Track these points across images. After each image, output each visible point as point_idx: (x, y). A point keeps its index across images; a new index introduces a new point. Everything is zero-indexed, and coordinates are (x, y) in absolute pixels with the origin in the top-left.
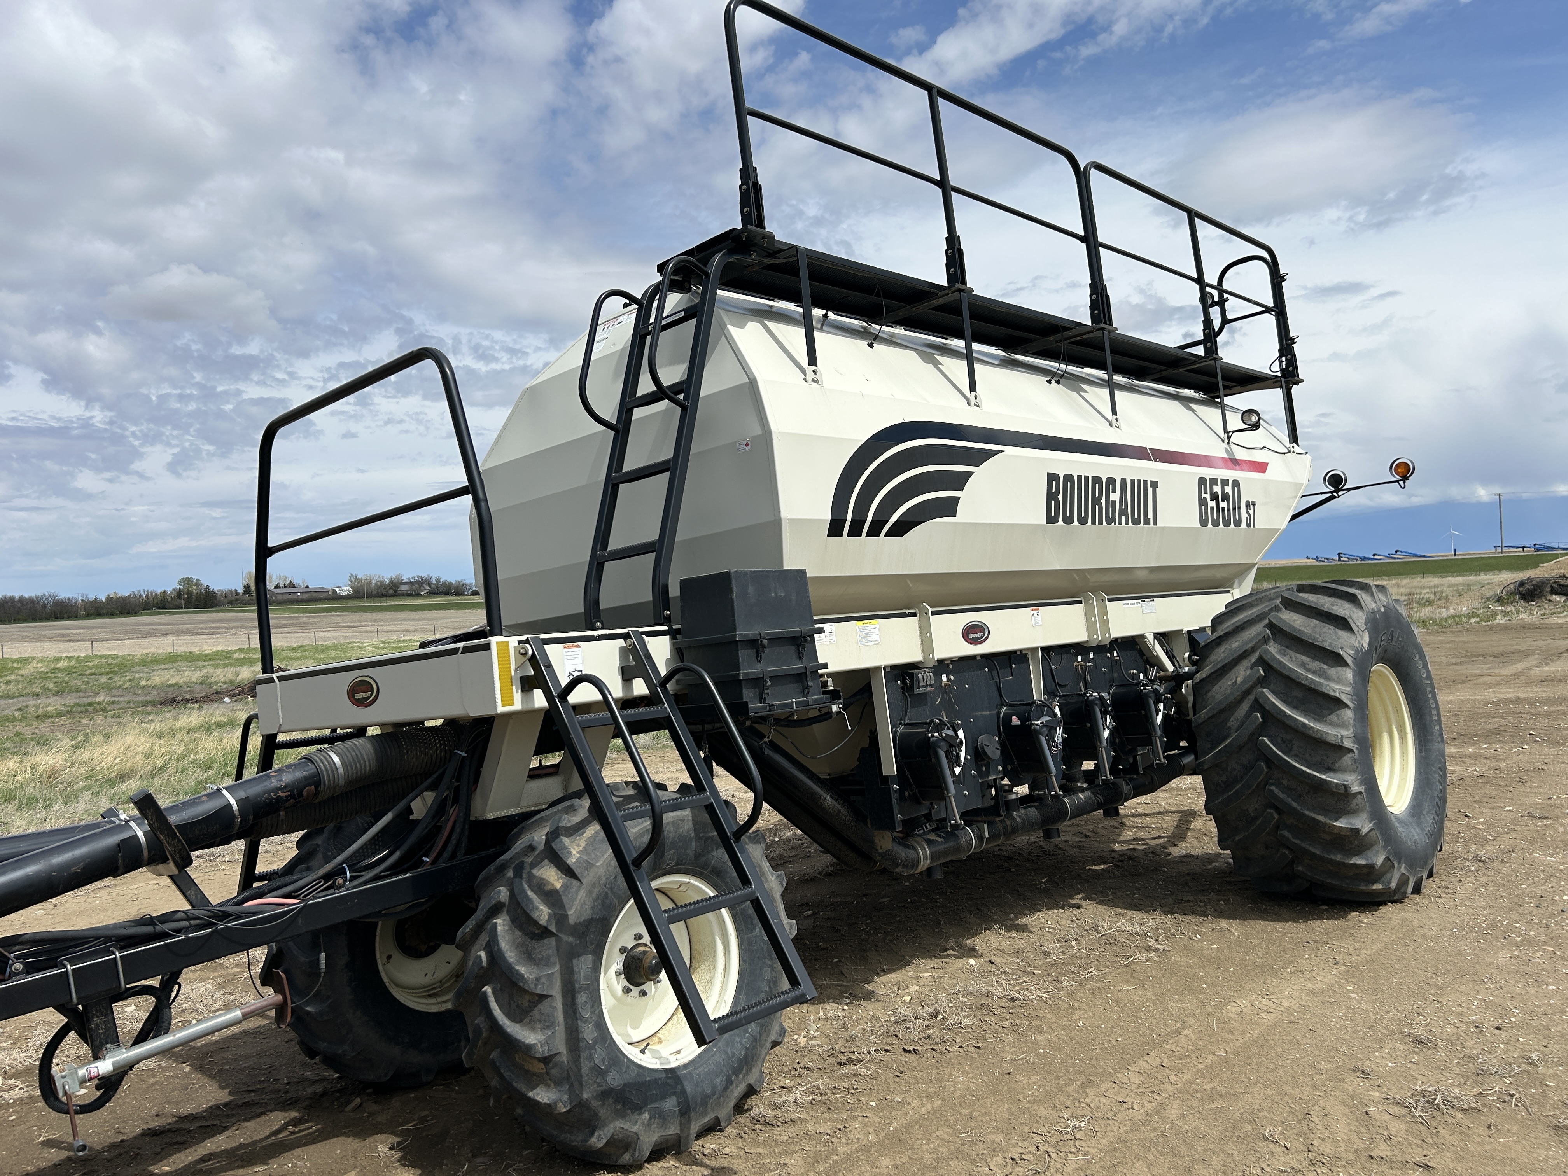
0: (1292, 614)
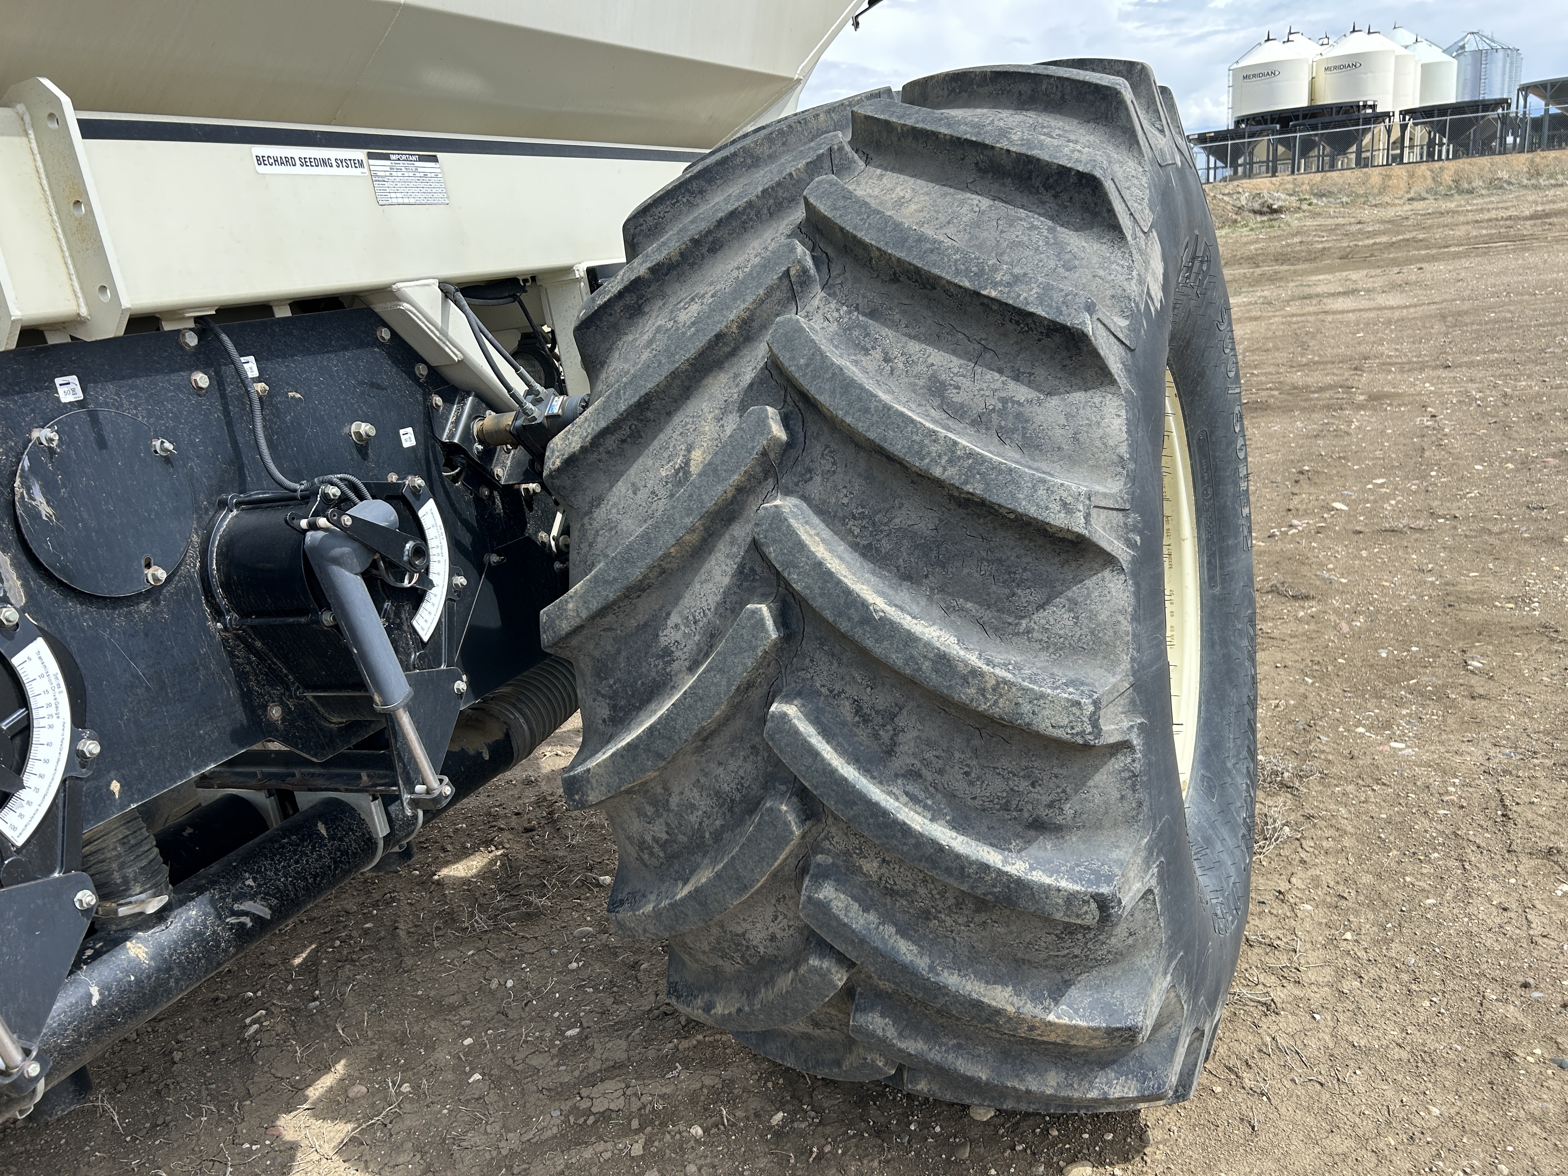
0: (891, 179)
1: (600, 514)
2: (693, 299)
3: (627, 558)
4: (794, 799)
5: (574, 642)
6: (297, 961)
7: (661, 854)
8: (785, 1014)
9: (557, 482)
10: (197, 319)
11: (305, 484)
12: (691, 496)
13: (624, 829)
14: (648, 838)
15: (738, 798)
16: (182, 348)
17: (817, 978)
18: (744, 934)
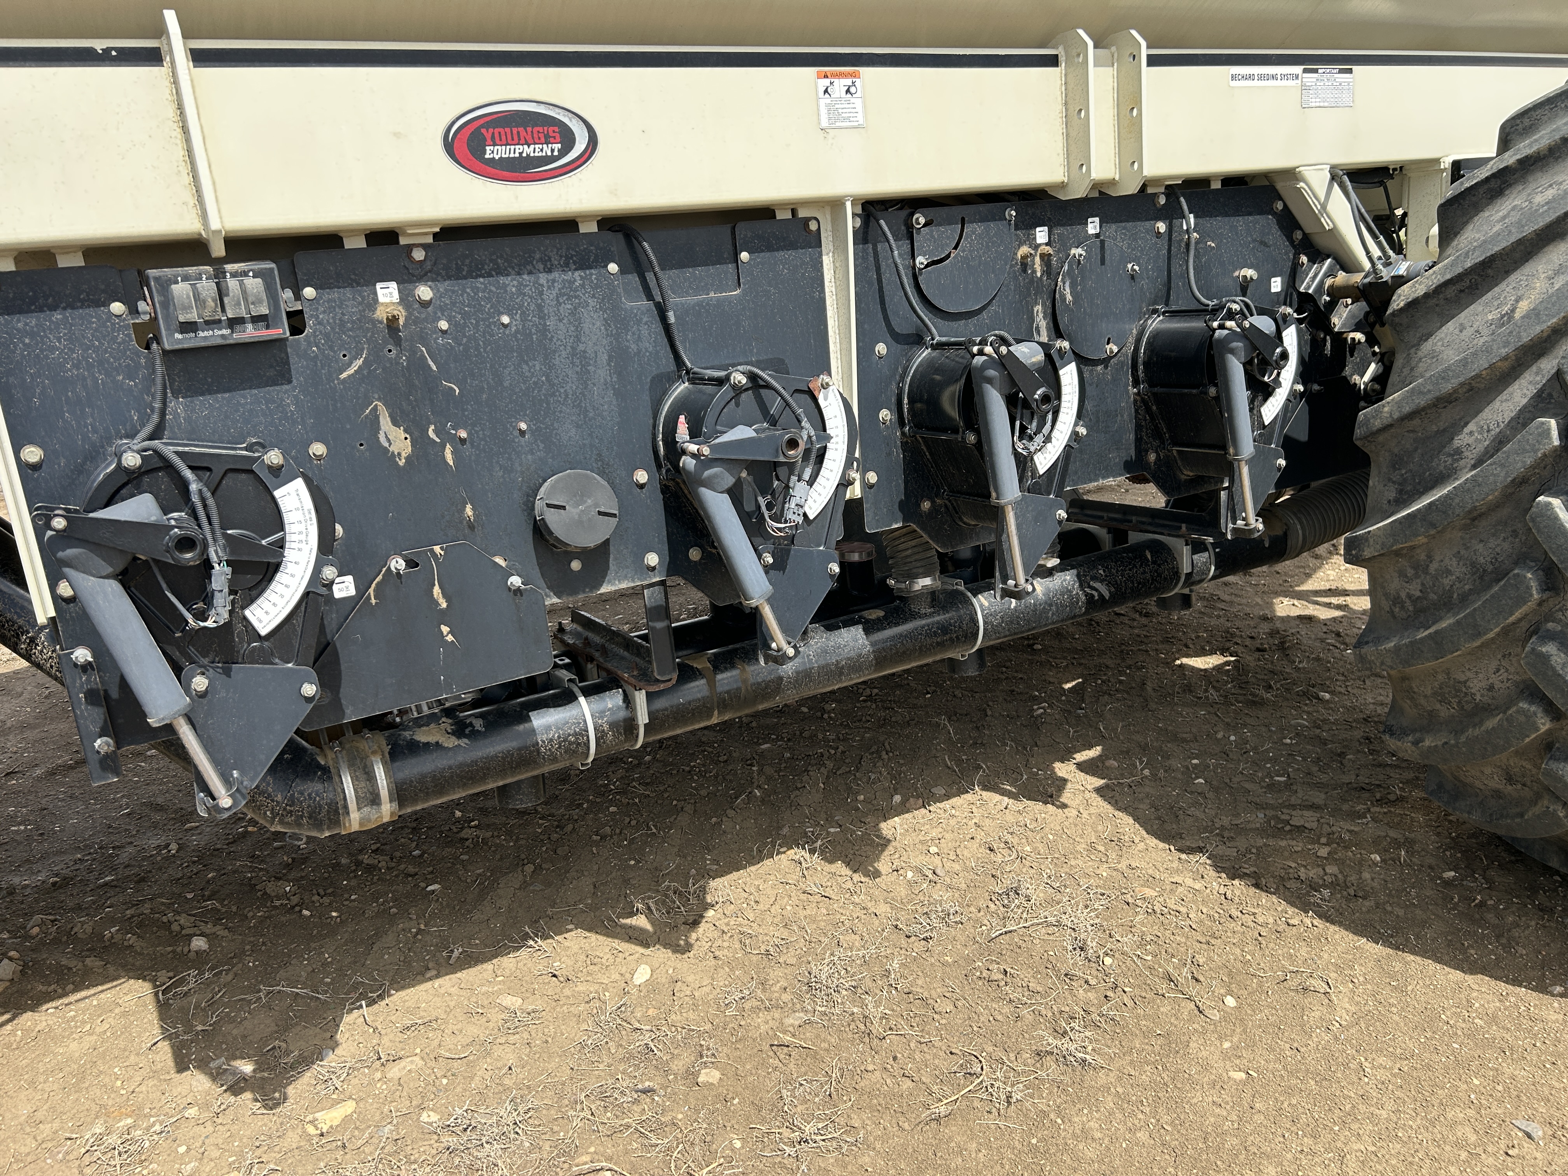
1: (1427, 347)
2: (1551, 186)
3: (1444, 376)
4: (1540, 572)
5: (1381, 438)
6: (1068, 686)
7: (1411, 608)
8: (1485, 749)
9: (1397, 320)
10: (1168, 187)
11: (1216, 302)
12: (1511, 332)
13: (1384, 588)
14: (1403, 595)
15: (1490, 568)
16: (1155, 205)
17: (1522, 719)
18: (1465, 682)
